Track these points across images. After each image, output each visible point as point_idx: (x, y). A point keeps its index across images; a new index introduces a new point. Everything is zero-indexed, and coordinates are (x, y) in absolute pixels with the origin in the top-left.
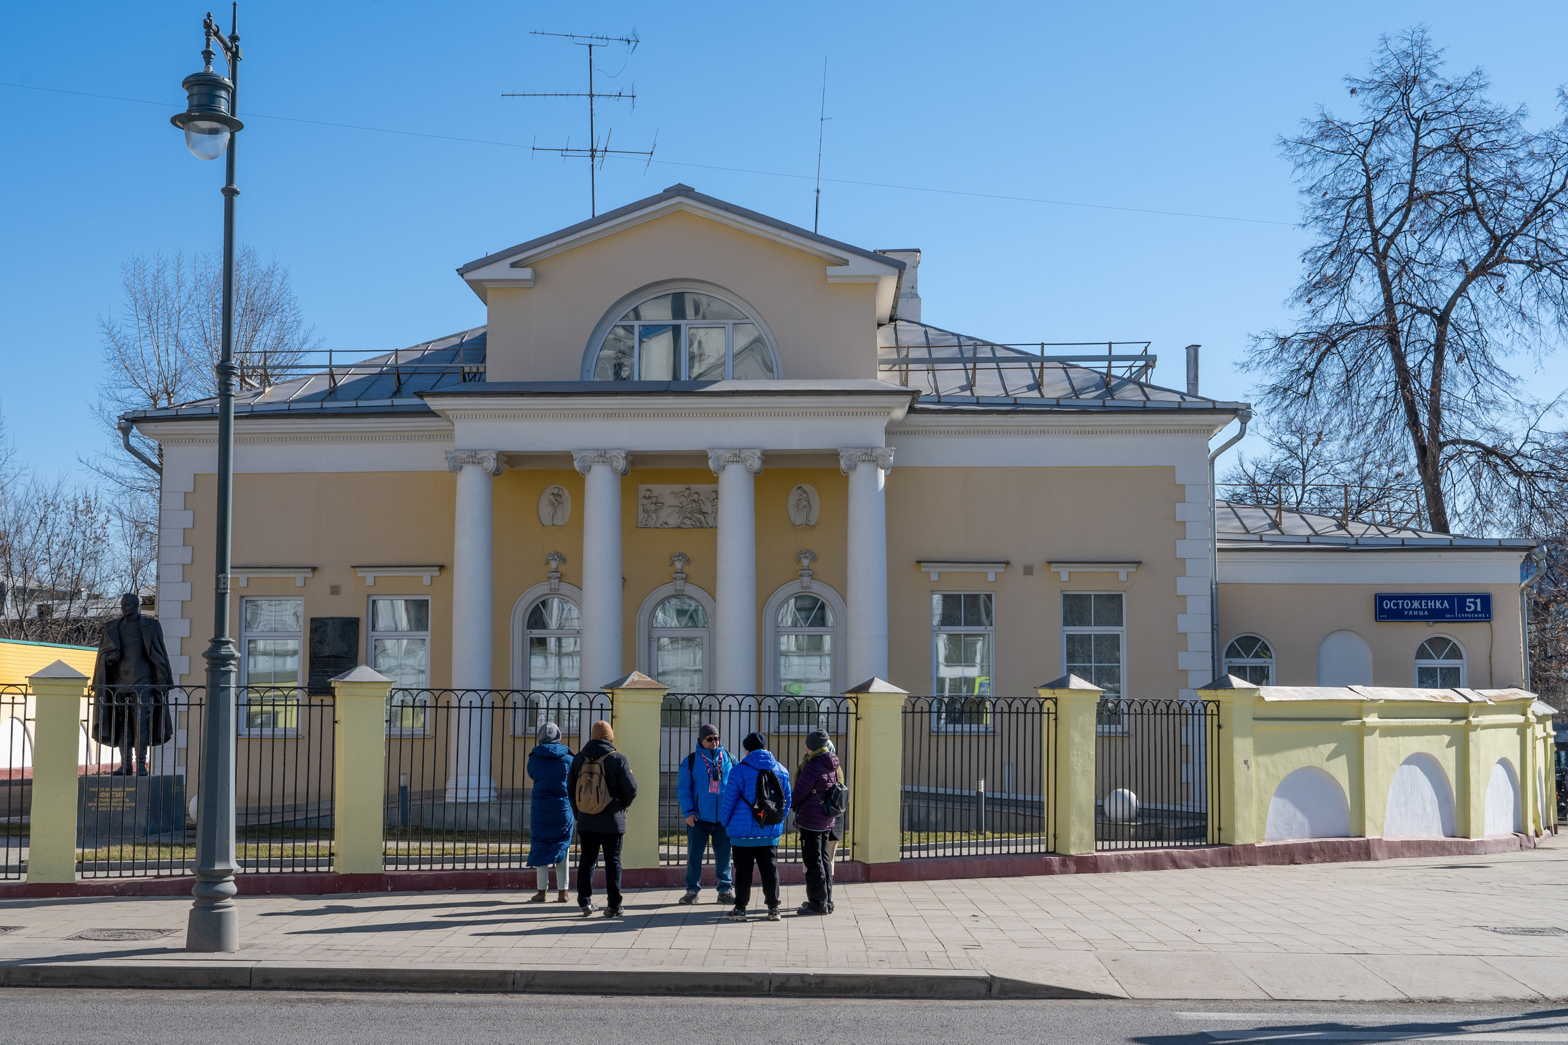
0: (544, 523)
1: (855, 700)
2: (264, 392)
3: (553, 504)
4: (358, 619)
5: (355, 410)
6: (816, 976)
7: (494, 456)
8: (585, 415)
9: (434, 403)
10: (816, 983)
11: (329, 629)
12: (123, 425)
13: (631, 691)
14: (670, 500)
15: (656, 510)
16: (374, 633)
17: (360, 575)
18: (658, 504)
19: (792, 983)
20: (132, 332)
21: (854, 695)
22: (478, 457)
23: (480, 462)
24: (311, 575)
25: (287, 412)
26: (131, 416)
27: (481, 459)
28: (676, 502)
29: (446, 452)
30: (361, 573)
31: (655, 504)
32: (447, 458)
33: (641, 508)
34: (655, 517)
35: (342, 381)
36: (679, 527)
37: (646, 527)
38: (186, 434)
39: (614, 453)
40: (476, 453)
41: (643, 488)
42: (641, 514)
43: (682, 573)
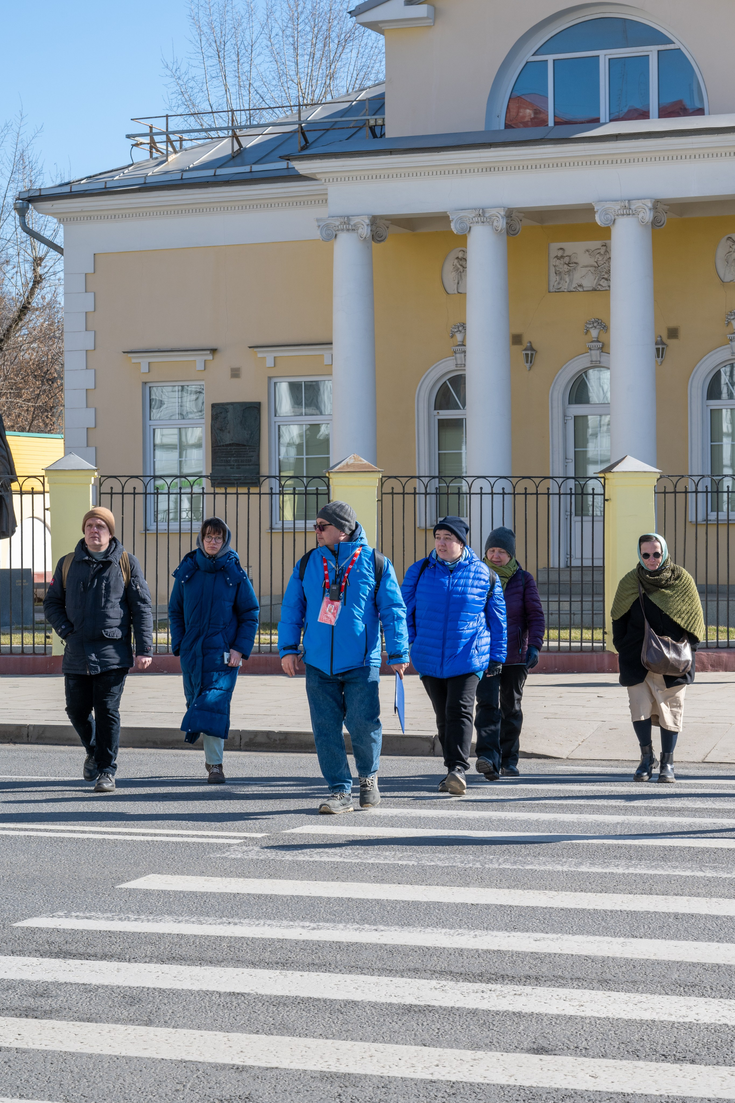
0: (449, 292)
1: (602, 480)
2: (166, 160)
3: (458, 269)
4: (259, 404)
5: (249, 176)
6: (280, 733)
7: (367, 221)
8: (463, 171)
9: (302, 167)
10: (280, 740)
11: (230, 415)
12: (18, 206)
13: (342, 474)
14: (584, 259)
15: (569, 271)
16: (277, 419)
17: (260, 355)
18: (571, 264)
19: (260, 739)
20: (199, 73)
21: (602, 475)
22: (352, 223)
23: (354, 229)
24: (210, 357)
25: (180, 182)
26: (26, 196)
27: (355, 225)
28: (592, 261)
29: (318, 220)
30: (261, 354)
31: (568, 264)
32: (319, 226)
33: (552, 270)
34: (567, 280)
35: (248, 143)
36: (594, 290)
37: (558, 291)
38: (82, 211)
39: (494, 212)
40: (349, 219)
41: (555, 246)
42: (554, 278)
43: (598, 341)
